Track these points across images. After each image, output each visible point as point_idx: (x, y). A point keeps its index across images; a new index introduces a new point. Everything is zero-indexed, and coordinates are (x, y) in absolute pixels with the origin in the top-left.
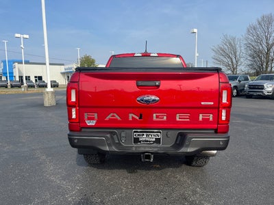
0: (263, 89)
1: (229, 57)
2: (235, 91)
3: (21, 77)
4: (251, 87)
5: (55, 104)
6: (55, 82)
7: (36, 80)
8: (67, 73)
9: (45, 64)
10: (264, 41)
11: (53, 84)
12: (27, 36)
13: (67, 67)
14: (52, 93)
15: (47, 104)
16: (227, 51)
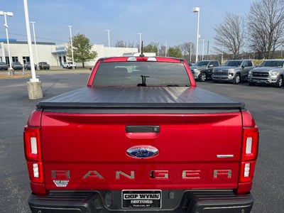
0: (267, 76)
1: (231, 37)
2: (238, 78)
3: (7, 58)
4: (255, 74)
5: (42, 97)
6: (46, 63)
7: (24, 61)
8: (59, 53)
9: (27, 43)
10: (268, 20)
11: (43, 66)
12: (11, 14)
13: (58, 46)
14: (38, 84)
15: (32, 97)
16: (230, 31)
